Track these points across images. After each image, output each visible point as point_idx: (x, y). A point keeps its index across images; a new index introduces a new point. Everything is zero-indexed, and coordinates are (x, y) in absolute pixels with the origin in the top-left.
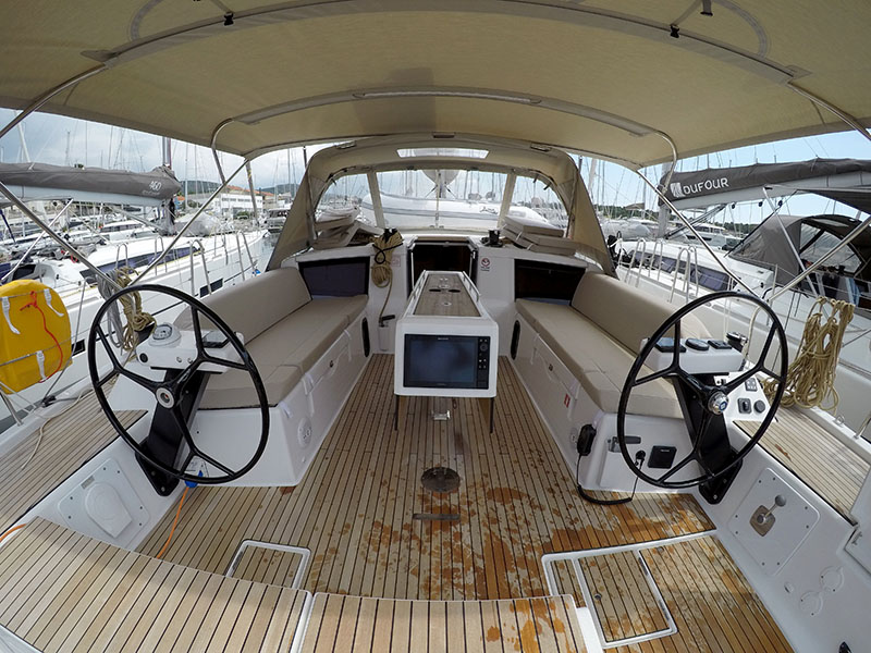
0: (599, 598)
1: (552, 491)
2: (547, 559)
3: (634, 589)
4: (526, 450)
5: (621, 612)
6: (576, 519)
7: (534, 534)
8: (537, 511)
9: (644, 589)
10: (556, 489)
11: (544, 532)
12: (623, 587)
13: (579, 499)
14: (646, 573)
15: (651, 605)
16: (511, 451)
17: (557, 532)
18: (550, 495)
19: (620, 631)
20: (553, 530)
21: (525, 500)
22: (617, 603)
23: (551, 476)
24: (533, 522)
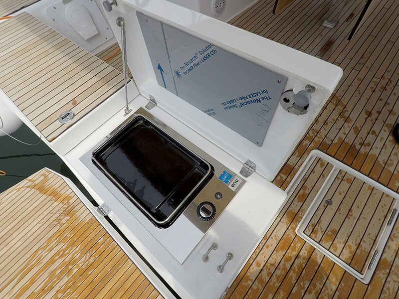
0: (329, 203)
1: (369, 114)
2: (316, 153)
3: (363, 223)
4: (379, 75)
5: (335, 226)
6: (369, 145)
7: (323, 133)
8: (341, 121)
9: (373, 230)
10: (375, 114)
11: (332, 136)
12: (356, 213)
13: (388, 133)
14: (389, 223)
15: (366, 246)
16: (365, 70)
17: (342, 142)
18: (364, 115)
19: (320, 235)
20: (340, 139)
21: (340, 108)
22: (339, 218)
23: (381, 104)
24: (330, 125)
